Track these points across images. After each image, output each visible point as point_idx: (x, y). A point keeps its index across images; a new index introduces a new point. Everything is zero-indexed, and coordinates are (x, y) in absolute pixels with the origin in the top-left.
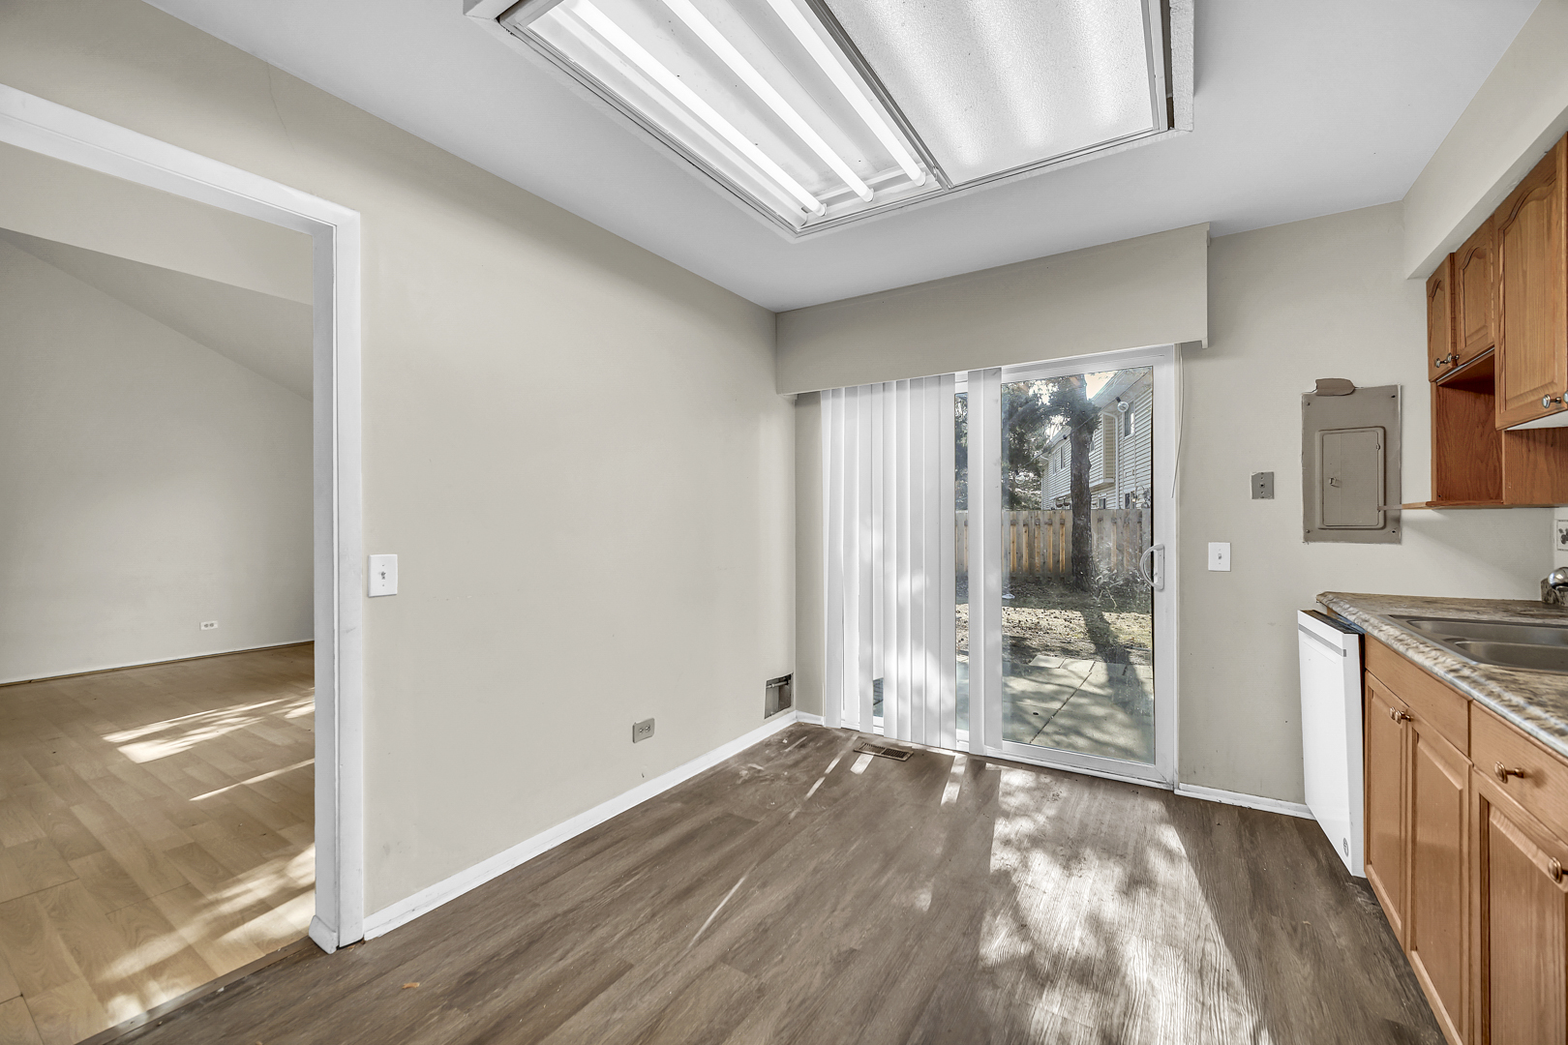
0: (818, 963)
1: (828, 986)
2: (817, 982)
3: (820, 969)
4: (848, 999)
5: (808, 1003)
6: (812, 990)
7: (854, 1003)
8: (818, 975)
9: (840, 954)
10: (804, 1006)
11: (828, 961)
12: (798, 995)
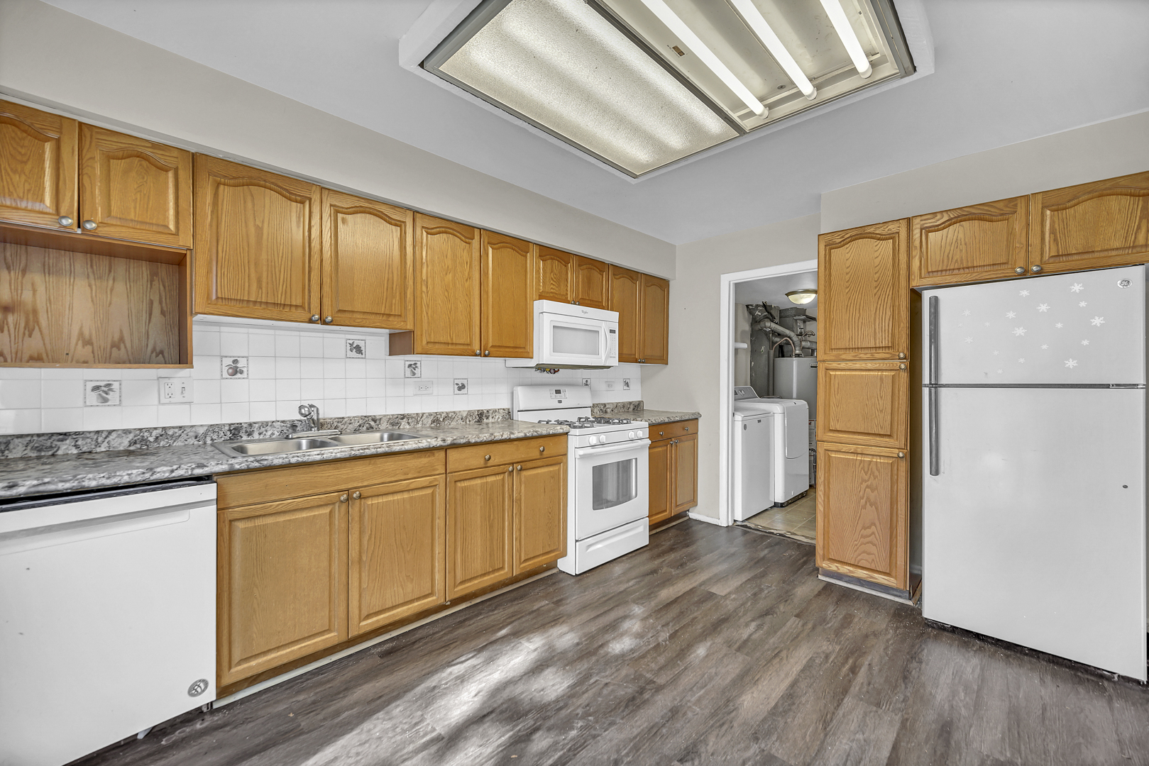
0: (712, 754)
1: (703, 734)
2: (712, 740)
3: (710, 749)
4: (688, 722)
5: (718, 724)
6: (715, 733)
7: (684, 719)
8: (711, 744)
9: (693, 759)
10: (721, 722)
11: (703, 755)
12: (726, 731)
